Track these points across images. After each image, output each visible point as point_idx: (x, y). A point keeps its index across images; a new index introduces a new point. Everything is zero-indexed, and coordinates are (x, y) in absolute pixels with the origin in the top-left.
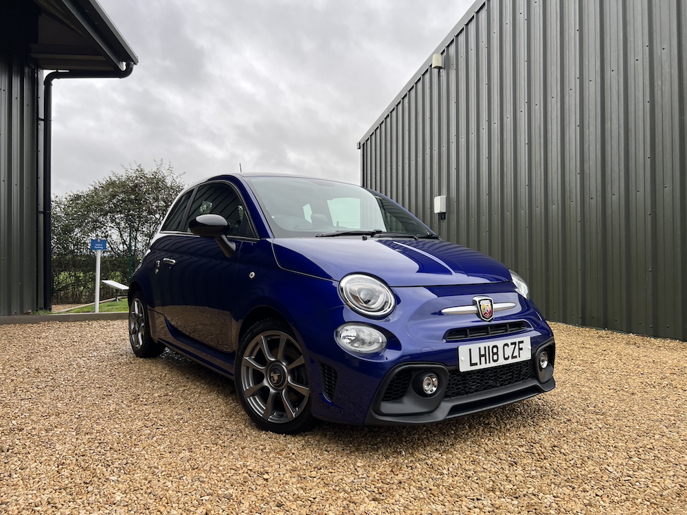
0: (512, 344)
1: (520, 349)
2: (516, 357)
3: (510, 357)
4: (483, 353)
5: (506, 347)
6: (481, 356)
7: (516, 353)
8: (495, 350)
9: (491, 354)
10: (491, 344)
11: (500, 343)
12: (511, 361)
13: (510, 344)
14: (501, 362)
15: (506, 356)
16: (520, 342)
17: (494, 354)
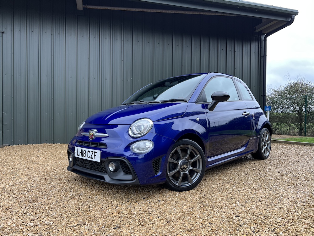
0: (91, 152)
1: (95, 155)
2: (92, 158)
3: (90, 157)
4: (81, 152)
5: (89, 152)
6: (80, 153)
7: (93, 157)
8: (85, 152)
9: (83, 153)
10: (84, 149)
11: (87, 150)
12: (90, 159)
13: (90, 152)
14: (86, 158)
15: (89, 156)
16: (95, 152)
17: (84, 153)
